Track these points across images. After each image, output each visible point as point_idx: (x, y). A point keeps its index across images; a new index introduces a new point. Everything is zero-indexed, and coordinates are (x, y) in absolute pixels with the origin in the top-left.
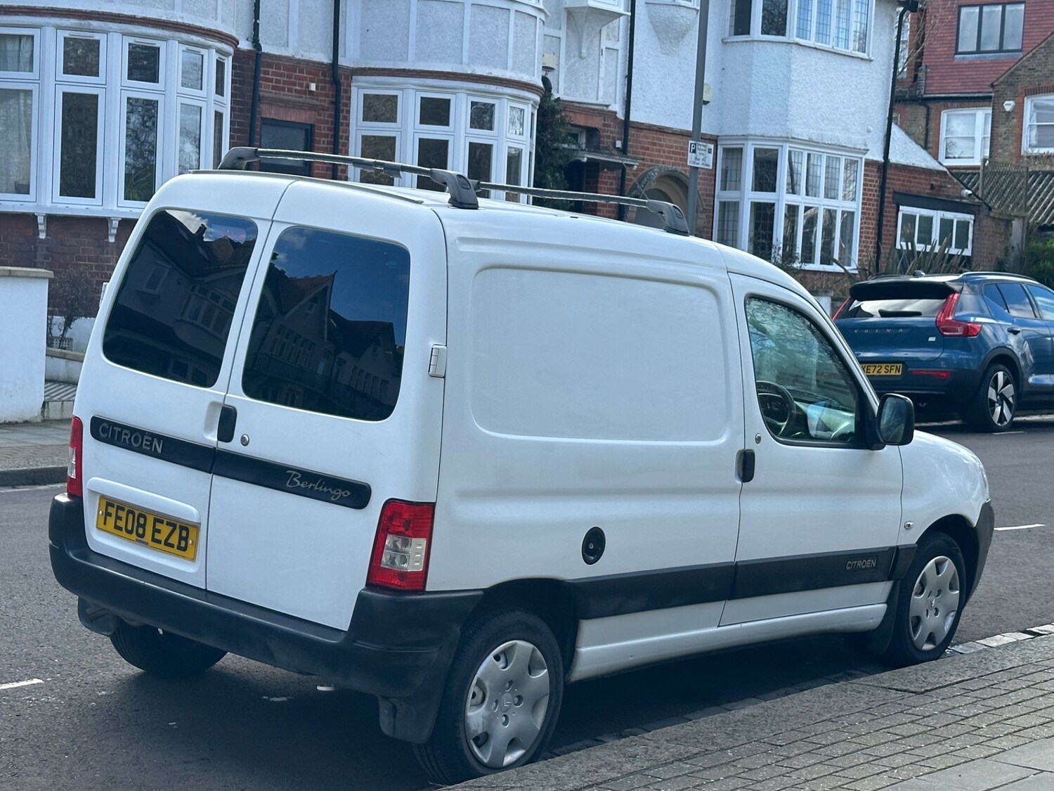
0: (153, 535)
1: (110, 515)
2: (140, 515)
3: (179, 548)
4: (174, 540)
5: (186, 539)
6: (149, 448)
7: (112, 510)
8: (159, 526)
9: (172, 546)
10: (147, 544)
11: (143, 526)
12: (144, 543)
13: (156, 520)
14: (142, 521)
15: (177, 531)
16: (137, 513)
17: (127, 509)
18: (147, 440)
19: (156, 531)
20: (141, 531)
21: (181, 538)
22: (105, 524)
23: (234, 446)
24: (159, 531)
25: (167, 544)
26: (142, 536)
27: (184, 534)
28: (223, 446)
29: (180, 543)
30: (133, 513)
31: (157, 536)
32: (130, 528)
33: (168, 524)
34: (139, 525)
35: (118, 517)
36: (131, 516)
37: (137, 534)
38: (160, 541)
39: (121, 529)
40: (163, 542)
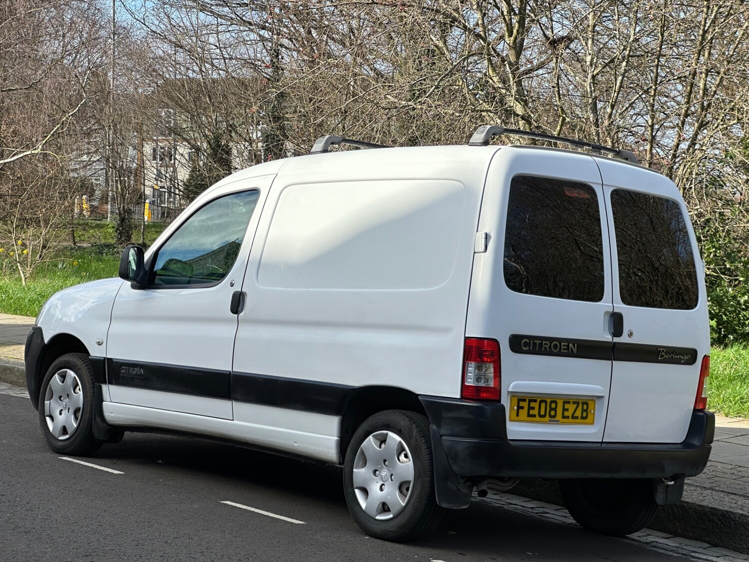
0: (563, 413)
1: (522, 408)
2: (552, 402)
3: (582, 418)
4: (578, 413)
5: (586, 411)
6: (567, 351)
7: (525, 404)
8: (567, 406)
9: (577, 418)
10: (559, 421)
11: (555, 409)
12: (556, 421)
13: (565, 403)
14: (553, 406)
15: (580, 406)
16: (549, 401)
17: (538, 400)
18: (564, 345)
19: (565, 410)
20: (553, 413)
21: (583, 411)
22: (518, 415)
23: (624, 339)
24: (567, 410)
25: (573, 417)
26: (555, 416)
27: (585, 407)
28: (616, 340)
29: (582, 414)
30: (546, 402)
31: (566, 414)
32: (542, 413)
33: (574, 403)
34: (551, 409)
35: (530, 408)
36: (543, 405)
37: (550, 416)
38: (568, 417)
39: (534, 416)
40: (570, 417)
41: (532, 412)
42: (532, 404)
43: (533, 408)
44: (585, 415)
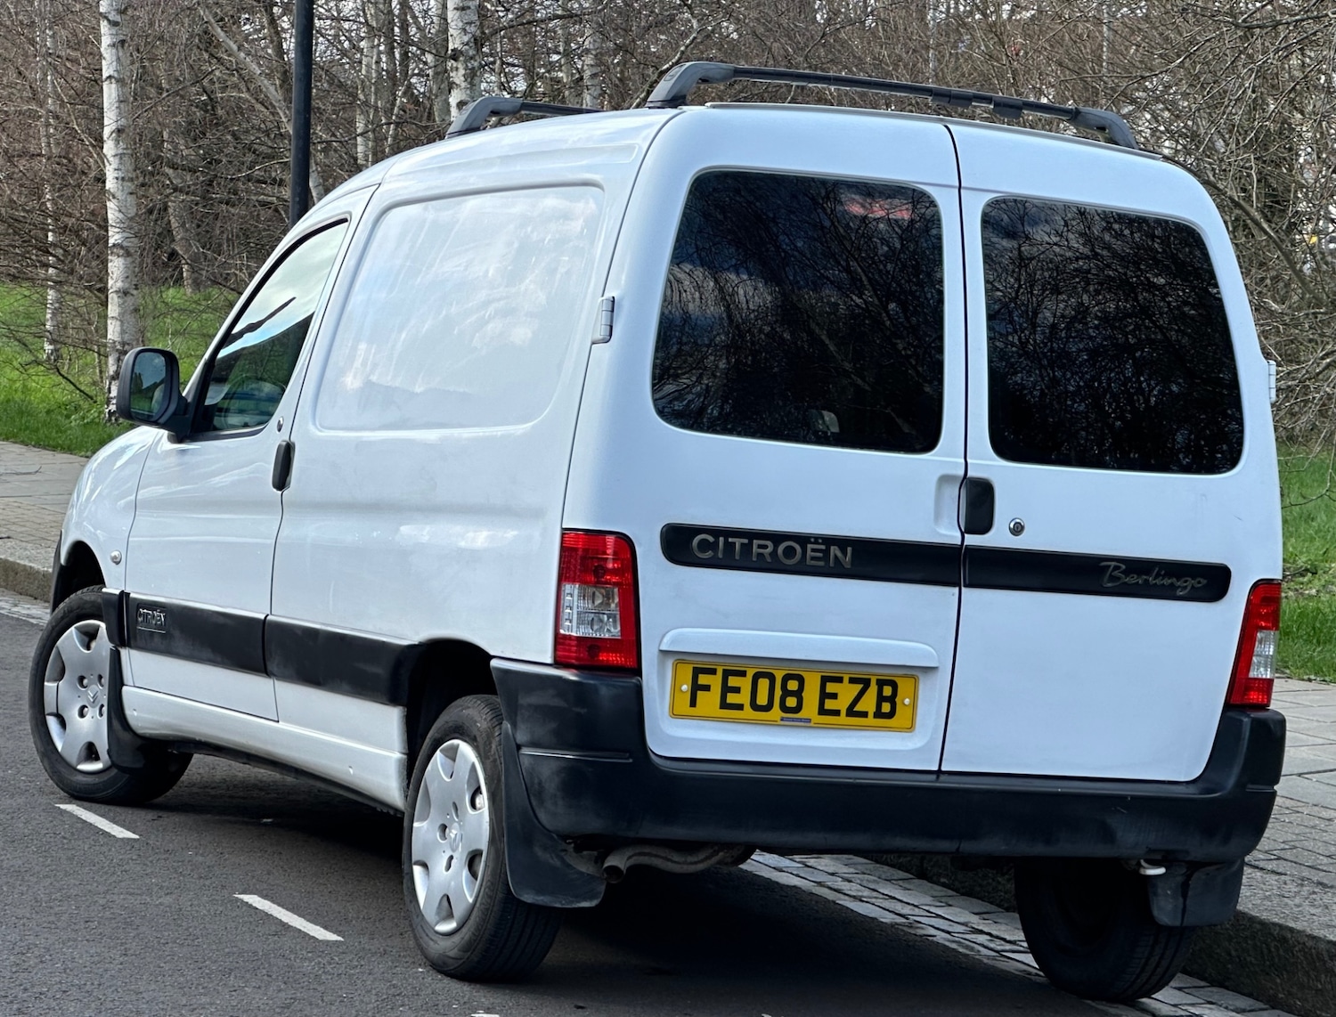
0: (822, 704)
1: (707, 688)
2: (786, 678)
3: (879, 714)
4: (868, 703)
5: (892, 700)
6: (821, 563)
7: (715, 681)
8: (832, 688)
9: (864, 714)
10: (809, 720)
11: (798, 694)
12: (800, 720)
13: (825, 680)
14: (792, 685)
15: (873, 689)
16: (779, 676)
17: (750, 673)
18: (813, 550)
19: (826, 696)
20: (791, 702)
21: (881, 699)
22: (693, 703)
23: (998, 537)
24: (834, 696)
25: (851, 712)
26: (798, 709)
27: (887, 691)
28: (973, 540)
29: (879, 706)
30: (772, 678)
31: (831, 705)
32: (762, 700)
33: (852, 681)
34: (786, 693)
35: (726, 689)
36: (764, 684)
37: (784, 708)
38: (837, 713)
39: (740, 707)
40: (843, 713)
41: (731, 698)
42: (733, 681)
43: (737, 690)
44: (886, 707)
